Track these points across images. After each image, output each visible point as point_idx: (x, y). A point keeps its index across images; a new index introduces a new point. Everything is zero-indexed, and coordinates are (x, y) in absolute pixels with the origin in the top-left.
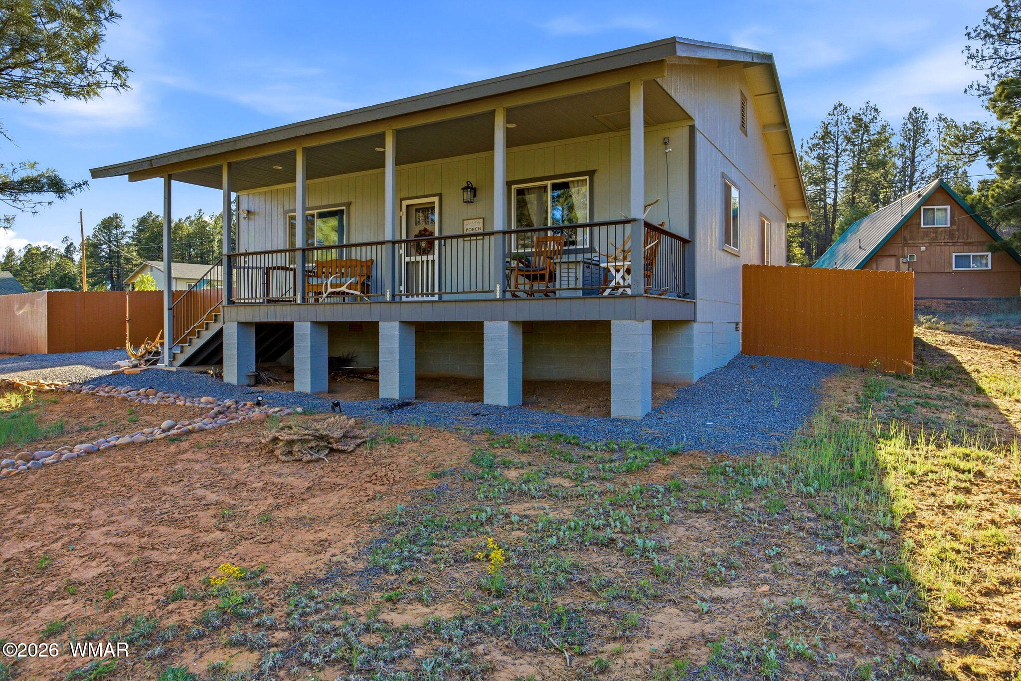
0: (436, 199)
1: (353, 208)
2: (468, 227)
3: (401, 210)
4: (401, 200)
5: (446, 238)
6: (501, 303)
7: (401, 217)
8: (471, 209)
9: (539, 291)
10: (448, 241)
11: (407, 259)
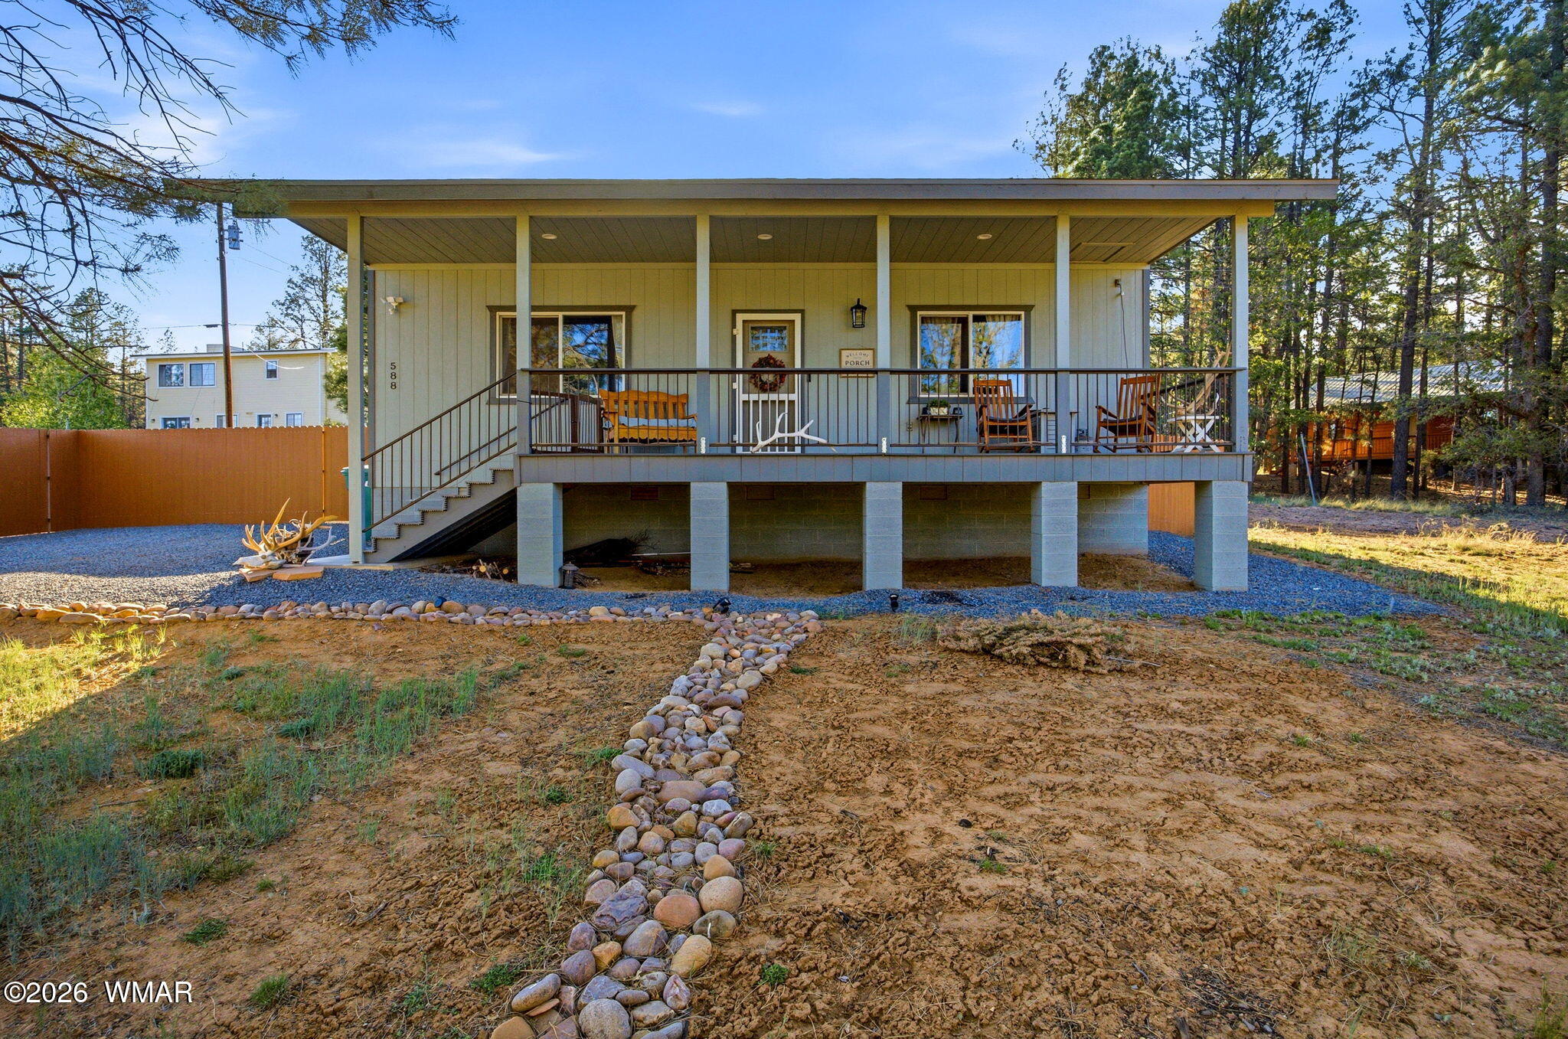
0: (797, 317)
1: (636, 314)
2: (850, 359)
3: (734, 326)
4: (734, 312)
5: (809, 372)
6: (1070, 459)
7: (734, 338)
8: (856, 336)
9: (1128, 446)
10: (814, 377)
11: (745, 397)
